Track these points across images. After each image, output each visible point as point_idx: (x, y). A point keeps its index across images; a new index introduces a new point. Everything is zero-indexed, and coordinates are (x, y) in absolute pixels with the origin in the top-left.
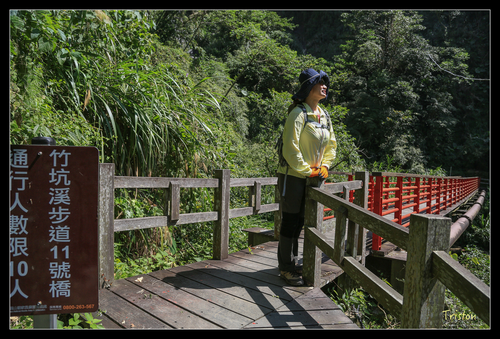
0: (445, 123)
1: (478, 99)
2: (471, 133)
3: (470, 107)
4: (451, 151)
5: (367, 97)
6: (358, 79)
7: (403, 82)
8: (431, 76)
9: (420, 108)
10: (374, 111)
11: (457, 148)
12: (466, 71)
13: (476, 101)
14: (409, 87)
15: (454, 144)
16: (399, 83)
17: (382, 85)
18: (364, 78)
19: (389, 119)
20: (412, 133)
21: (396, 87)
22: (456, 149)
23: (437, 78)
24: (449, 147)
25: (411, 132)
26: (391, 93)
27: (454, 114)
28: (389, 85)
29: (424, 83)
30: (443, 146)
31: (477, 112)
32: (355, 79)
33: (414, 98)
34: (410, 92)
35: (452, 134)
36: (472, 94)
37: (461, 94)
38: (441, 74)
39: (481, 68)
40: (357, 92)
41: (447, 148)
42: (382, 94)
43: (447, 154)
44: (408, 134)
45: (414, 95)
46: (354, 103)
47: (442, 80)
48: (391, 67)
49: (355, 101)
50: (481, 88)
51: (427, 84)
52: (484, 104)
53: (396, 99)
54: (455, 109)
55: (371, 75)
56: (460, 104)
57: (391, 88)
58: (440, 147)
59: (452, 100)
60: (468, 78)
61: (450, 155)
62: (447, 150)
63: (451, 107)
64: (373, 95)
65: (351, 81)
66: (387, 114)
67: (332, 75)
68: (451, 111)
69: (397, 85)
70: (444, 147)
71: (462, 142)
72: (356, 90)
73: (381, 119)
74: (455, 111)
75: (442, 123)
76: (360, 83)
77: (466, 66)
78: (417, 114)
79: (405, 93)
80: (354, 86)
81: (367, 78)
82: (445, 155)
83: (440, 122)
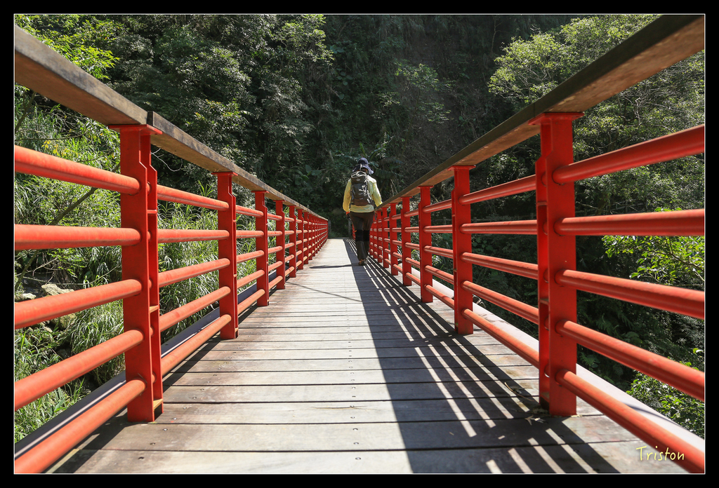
0: (294, 130)
1: (337, 95)
2: (331, 149)
3: (327, 106)
4: (303, 177)
5: (155, 73)
6: (137, 39)
7: (222, 50)
8: (266, 46)
9: (252, 99)
10: (169, 101)
11: (313, 174)
12: (323, 42)
13: (335, 98)
14: (232, 61)
15: (307, 167)
16: (215, 50)
17: (182, 52)
18: (147, 40)
19: (199, 116)
20: (240, 146)
21: (210, 58)
22: (310, 176)
23: (277, 50)
24: (300, 172)
25: (237, 143)
26: (200, 67)
27: (305, 116)
28: (196, 53)
29: (257, 59)
30: (291, 171)
31: (336, 115)
32: (131, 40)
33: (242, 81)
34: (234, 70)
35: (302, 150)
36: (328, 86)
37: (312, 84)
38: (283, 46)
39: (338, 46)
40: (134, 65)
41: (298, 174)
42: (185, 68)
43: (297, 183)
44: (235, 147)
45: (242, 77)
46: (129, 84)
47: (285, 56)
48: (198, 25)
49: (131, 80)
50: (339, 78)
51: (261, 60)
52: (345, 104)
53: (210, 81)
54: (306, 108)
55: (161, 35)
56: (312, 100)
57: (201, 59)
58: (286, 172)
59: (300, 92)
60: (327, 54)
61: (303, 186)
62: (297, 176)
63: (301, 104)
64: (167, 70)
65: (121, 43)
66: (195, 108)
67: (81, 25)
68: (301, 109)
69: (210, 53)
70: (292, 173)
71: (318, 164)
72: (133, 62)
73: (183, 116)
74: (306, 111)
75: (288, 130)
76: (141, 48)
77: (322, 33)
78: (245, 112)
79: (227, 70)
80: (128, 54)
81: (153, 39)
82: (295, 186)
83: (286, 127)
